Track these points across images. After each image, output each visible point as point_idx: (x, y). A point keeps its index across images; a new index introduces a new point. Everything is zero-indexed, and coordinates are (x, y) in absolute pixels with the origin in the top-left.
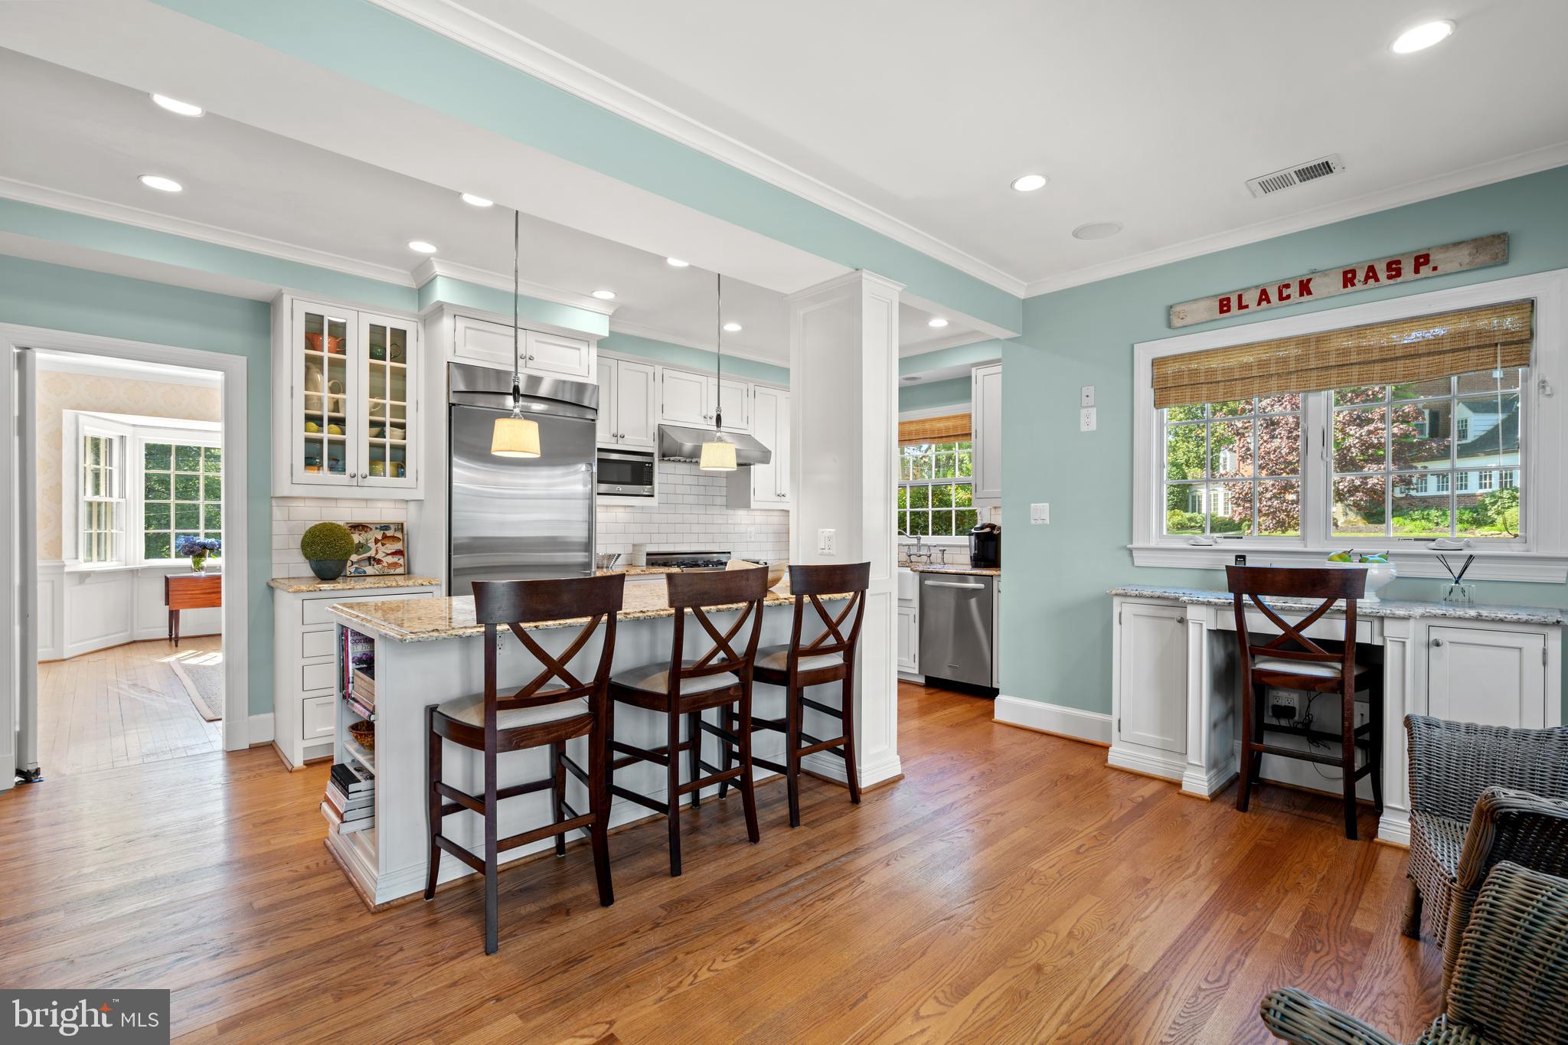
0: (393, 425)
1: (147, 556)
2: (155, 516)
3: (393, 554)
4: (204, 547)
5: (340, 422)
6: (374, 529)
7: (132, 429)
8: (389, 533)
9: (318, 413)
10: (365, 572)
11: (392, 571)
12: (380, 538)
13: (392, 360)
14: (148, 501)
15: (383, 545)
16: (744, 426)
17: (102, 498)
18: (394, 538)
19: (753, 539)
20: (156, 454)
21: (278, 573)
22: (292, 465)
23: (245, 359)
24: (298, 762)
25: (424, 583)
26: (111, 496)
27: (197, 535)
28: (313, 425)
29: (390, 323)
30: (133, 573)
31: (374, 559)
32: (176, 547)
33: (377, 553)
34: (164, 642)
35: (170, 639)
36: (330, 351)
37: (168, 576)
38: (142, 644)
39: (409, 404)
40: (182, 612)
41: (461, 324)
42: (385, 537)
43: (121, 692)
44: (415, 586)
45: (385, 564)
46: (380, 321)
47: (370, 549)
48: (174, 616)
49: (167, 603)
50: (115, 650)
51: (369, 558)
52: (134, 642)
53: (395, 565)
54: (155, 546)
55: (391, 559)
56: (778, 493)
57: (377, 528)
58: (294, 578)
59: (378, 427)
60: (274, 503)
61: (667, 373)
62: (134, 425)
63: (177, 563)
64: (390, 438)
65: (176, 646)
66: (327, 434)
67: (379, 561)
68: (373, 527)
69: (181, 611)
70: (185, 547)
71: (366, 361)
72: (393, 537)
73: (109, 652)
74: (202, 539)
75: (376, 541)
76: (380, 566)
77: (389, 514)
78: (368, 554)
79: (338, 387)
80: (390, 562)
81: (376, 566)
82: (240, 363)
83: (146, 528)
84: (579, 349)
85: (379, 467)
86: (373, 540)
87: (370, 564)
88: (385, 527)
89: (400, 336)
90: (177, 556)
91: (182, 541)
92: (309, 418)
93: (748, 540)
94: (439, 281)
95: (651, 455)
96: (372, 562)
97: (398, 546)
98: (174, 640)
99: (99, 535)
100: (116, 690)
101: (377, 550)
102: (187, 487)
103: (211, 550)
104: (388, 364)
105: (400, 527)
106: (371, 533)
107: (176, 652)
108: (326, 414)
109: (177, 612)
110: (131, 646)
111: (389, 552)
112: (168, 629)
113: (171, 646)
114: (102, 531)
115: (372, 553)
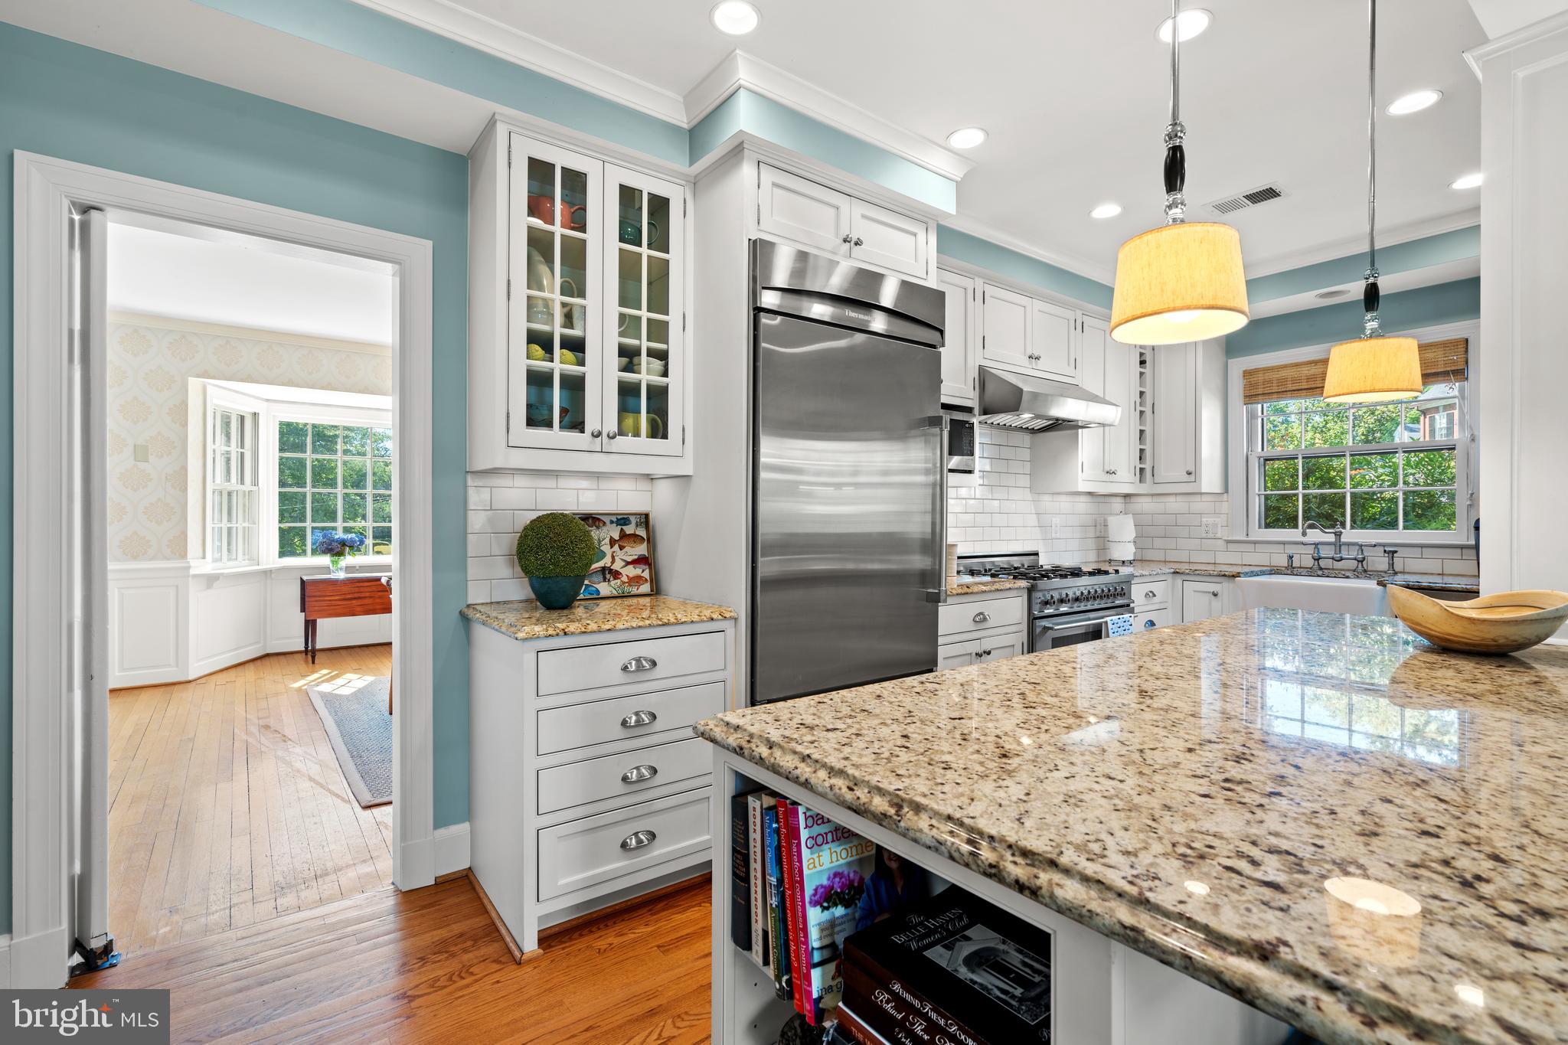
0: (651, 353)
1: (282, 554)
2: (289, 507)
3: (635, 562)
4: (343, 543)
5: (576, 346)
6: (608, 522)
7: (266, 404)
8: (629, 530)
9: (545, 328)
10: (598, 592)
11: (634, 591)
12: (617, 538)
13: (650, 246)
14: (283, 490)
15: (621, 548)
16: (1070, 371)
17: (234, 484)
18: (635, 538)
19: (1058, 536)
20: (291, 436)
21: (477, 594)
22: (508, 413)
23: (429, 244)
24: (530, 944)
25: (715, 616)
26: (242, 482)
27: (334, 529)
28: (537, 350)
29: (648, 185)
30: (267, 573)
31: (611, 571)
32: (313, 544)
33: (613, 562)
34: (299, 655)
35: (306, 652)
36: (563, 226)
37: (305, 578)
38: (275, 658)
39: (673, 319)
40: (320, 622)
41: (768, 176)
42: (623, 536)
43: (250, 740)
44: (702, 621)
45: (625, 579)
46: (634, 181)
47: (604, 555)
48: (310, 627)
49: (303, 610)
50: (247, 665)
51: (603, 569)
52: (267, 655)
53: (637, 580)
54: (289, 543)
55: (632, 571)
56: (1107, 469)
57: (612, 522)
58: (498, 603)
59: (629, 356)
60: (470, 481)
61: (990, 290)
62: (267, 400)
63: (314, 563)
64: (646, 375)
65: (313, 662)
66: (560, 364)
67: (616, 575)
68: (606, 519)
69: (318, 620)
70: (322, 543)
71: (614, 245)
72: (634, 536)
73: (239, 669)
74: (340, 535)
75: (612, 542)
76: (618, 581)
77: (626, 498)
78: (601, 564)
79: (575, 285)
80: (631, 575)
81: (613, 583)
82: (422, 250)
83: (280, 522)
84: (915, 235)
85: (629, 421)
86: (607, 540)
87: (605, 581)
88: (623, 520)
89: (660, 206)
90: (314, 552)
91: (319, 536)
92: (533, 338)
93: (1054, 536)
94: (743, 98)
95: (969, 410)
96: (608, 576)
97: (641, 549)
98: (311, 654)
99: (229, 530)
100: (244, 737)
101: (613, 557)
102: (324, 475)
103: (351, 547)
104: (645, 251)
105: (645, 519)
106: (605, 529)
107: (313, 672)
108: (558, 331)
109: (314, 622)
110: (263, 660)
111: (629, 559)
112: (303, 640)
113: (306, 662)
114: (233, 525)
115: (606, 561)
